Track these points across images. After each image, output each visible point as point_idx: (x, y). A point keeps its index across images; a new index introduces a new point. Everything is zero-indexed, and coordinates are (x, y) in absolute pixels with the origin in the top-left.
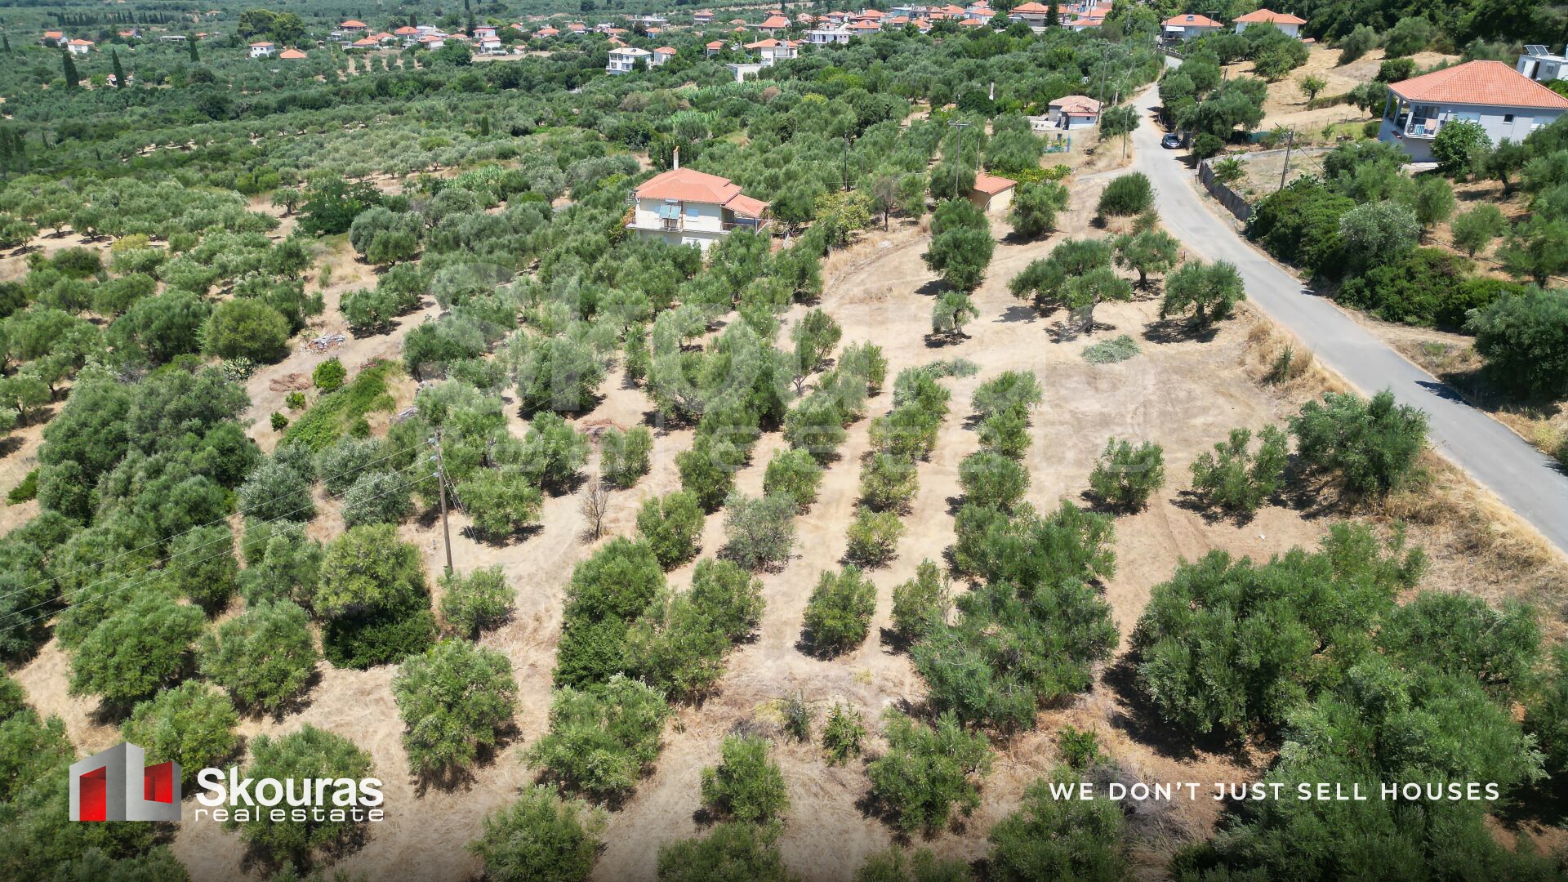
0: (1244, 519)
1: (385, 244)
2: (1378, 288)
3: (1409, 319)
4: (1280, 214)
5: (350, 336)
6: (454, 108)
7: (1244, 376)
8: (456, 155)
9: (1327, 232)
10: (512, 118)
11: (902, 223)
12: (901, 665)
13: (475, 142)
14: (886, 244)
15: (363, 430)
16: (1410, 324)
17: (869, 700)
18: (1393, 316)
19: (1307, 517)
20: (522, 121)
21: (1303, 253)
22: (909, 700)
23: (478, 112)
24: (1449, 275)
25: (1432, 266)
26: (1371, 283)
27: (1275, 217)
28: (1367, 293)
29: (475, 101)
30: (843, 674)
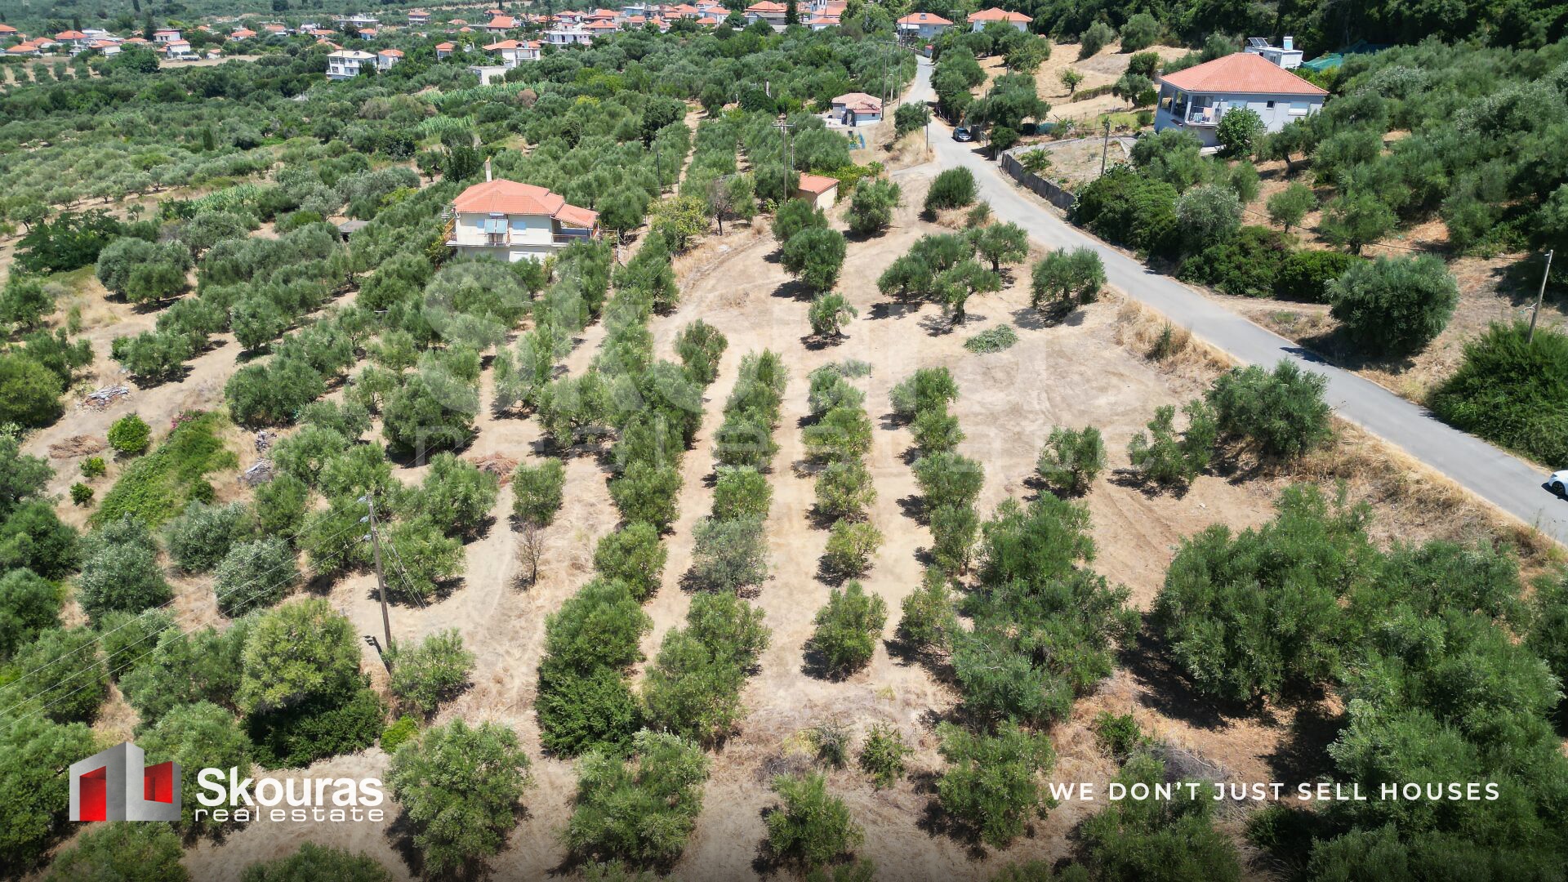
0: (1180, 491)
1: (147, 279)
2: (1216, 265)
3: (1250, 291)
4: (1105, 201)
5: (133, 387)
6: (157, 121)
7: (1125, 355)
8: (182, 172)
9: (1155, 215)
10: (233, 130)
11: (735, 226)
12: (916, 676)
13: (199, 156)
14: (724, 248)
15: (206, 494)
16: (1251, 296)
17: (898, 716)
18: (1235, 289)
19: (1234, 482)
20: (247, 133)
21: (1136, 236)
22: (936, 710)
23: (186, 125)
24: (1279, 249)
25: (1263, 242)
26: (1210, 260)
27: (1100, 203)
28: (1207, 270)
29: (180, 112)
30: (862, 693)
